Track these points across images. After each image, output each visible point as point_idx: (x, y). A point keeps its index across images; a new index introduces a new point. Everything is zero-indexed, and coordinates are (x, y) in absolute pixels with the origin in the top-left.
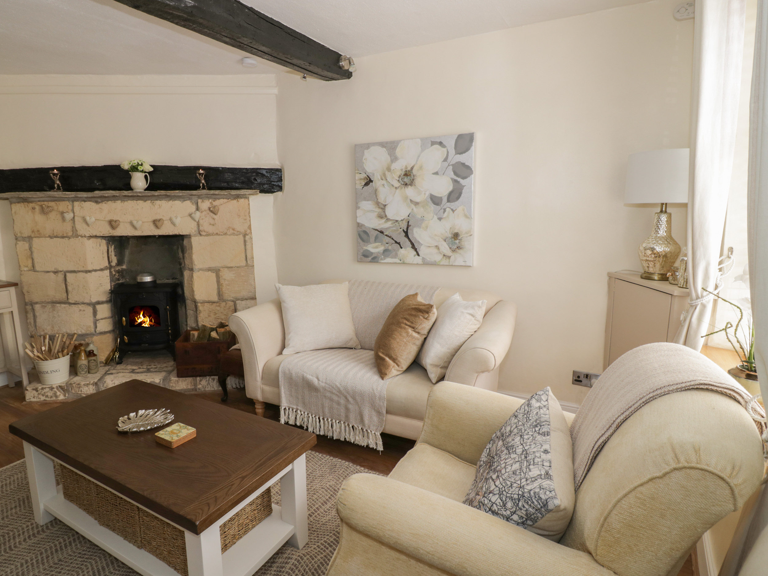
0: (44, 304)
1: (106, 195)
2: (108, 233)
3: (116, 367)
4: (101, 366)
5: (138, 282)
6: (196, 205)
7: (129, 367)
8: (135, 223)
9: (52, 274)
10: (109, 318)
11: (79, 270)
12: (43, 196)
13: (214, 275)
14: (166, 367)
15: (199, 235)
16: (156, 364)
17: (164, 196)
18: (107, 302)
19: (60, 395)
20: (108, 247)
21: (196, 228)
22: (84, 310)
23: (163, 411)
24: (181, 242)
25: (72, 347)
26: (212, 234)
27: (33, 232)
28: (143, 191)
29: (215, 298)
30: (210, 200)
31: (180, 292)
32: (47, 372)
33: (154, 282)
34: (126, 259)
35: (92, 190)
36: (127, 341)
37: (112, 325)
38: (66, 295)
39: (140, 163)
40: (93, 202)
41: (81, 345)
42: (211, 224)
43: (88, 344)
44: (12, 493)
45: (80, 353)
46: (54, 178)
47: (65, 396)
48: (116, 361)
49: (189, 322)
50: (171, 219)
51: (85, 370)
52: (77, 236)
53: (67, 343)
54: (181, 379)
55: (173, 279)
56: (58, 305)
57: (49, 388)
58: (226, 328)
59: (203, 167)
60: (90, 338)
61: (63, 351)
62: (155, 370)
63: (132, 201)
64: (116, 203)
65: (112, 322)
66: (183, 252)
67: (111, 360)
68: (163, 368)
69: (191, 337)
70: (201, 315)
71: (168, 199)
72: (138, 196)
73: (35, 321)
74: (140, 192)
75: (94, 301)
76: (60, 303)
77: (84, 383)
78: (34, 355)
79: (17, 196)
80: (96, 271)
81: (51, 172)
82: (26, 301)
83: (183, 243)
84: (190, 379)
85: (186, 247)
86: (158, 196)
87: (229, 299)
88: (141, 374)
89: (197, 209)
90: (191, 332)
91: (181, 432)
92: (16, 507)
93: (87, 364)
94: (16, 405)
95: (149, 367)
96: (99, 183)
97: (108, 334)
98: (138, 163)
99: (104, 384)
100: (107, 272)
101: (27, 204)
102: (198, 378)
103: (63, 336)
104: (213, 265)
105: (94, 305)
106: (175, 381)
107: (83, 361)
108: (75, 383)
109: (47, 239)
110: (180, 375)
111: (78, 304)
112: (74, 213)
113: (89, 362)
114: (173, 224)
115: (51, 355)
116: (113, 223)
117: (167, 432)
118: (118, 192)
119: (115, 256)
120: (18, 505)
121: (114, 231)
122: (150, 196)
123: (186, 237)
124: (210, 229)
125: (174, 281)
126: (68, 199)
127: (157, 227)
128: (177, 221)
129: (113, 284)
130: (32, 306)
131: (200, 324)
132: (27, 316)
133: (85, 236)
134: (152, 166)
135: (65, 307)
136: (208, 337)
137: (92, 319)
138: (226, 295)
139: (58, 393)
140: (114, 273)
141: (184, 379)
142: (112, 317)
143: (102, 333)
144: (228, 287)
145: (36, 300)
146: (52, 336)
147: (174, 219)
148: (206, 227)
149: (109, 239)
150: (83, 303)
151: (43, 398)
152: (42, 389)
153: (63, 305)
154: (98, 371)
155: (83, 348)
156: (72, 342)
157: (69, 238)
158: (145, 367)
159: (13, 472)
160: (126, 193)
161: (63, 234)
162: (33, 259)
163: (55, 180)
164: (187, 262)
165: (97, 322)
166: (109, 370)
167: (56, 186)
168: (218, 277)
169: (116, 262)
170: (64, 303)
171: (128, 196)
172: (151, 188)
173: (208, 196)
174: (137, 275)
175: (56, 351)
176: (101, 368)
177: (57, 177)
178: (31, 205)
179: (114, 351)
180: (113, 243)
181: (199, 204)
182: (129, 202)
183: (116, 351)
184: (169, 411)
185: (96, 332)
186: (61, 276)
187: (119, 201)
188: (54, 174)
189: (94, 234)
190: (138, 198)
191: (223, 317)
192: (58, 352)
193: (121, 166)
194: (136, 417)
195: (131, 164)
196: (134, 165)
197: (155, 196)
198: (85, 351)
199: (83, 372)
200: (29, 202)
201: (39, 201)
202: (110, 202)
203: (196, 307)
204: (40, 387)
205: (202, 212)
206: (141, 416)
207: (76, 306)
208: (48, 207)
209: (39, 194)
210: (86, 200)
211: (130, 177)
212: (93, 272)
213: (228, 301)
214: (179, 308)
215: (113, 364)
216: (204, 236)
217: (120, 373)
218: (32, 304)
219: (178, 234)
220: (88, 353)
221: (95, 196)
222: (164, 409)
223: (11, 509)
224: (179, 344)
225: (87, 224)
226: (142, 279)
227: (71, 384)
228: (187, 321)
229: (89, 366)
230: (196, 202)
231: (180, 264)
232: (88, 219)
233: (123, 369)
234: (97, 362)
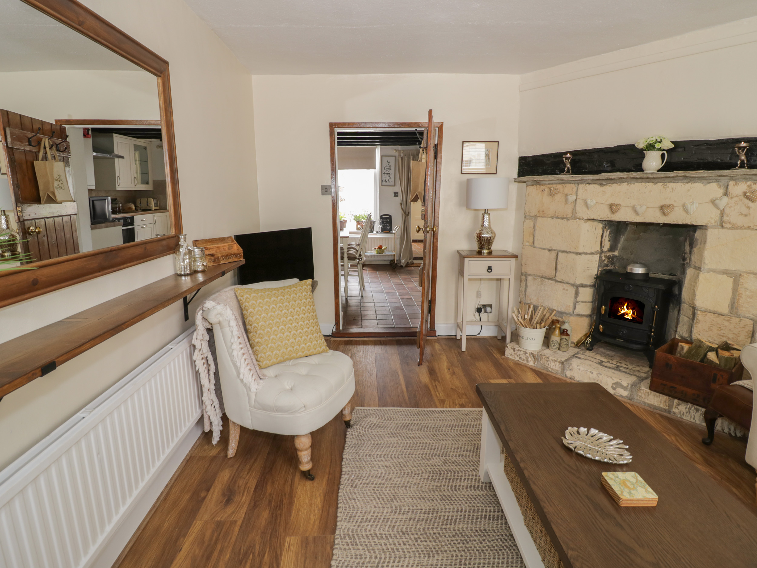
0: (535, 277)
1: (613, 177)
2: (606, 217)
3: (585, 352)
4: (571, 346)
5: (627, 272)
6: (725, 189)
7: (598, 357)
8: (638, 208)
9: (547, 251)
10: (589, 302)
11: (571, 251)
12: (553, 179)
13: (731, 280)
14: (639, 371)
15: (719, 227)
16: (628, 363)
17: (681, 178)
18: (590, 286)
19: (530, 361)
20: (603, 232)
21: (717, 219)
22: (567, 290)
23: (620, 444)
24: (692, 233)
25: (549, 321)
26: (741, 228)
27: (539, 212)
28: (656, 171)
29: (725, 310)
30: (749, 183)
31: (677, 292)
32: (525, 338)
33: (646, 275)
34: (620, 246)
35: (598, 172)
36: (601, 330)
37: (591, 310)
38: (554, 272)
39: (659, 140)
40: (598, 184)
41: (558, 321)
42: (742, 214)
43: (564, 323)
44: (472, 436)
45: (554, 329)
46: (566, 161)
47: (534, 363)
48: (586, 346)
49: (679, 330)
50: (684, 206)
51: (556, 346)
52: (575, 218)
53: (547, 316)
54: (653, 392)
55: (670, 275)
56: (546, 280)
57: (523, 351)
58: (732, 351)
59: (748, 138)
60: (567, 317)
61: (541, 323)
62: (625, 370)
63: (640, 184)
64: (621, 186)
65: (591, 307)
66: (691, 245)
67: (582, 344)
68: (635, 371)
69: (679, 349)
70: (699, 325)
71: (685, 181)
72: (648, 178)
73: (525, 291)
74: (651, 174)
75: (578, 282)
76: (548, 278)
77: (552, 358)
78: (518, 319)
79: (532, 179)
80: (586, 254)
81: (564, 156)
82: (523, 271)
83: (694, 235)
84: (664, 398)
85: (697, 240)
86: (673, 177)
87: (747, 315)
88: (609, 369)
89: (726, 194)
90: (680, 344)
91: (637, 490)
92: (470, 450)
93: (559, 341)
94: (497, 355)
95: (619, 364)
96: (608, 165)
97: (585, 318)
98: (657, 140)
99: (569, 366)
100: (597, 257)
101: (539, 186)
102: (676, 401)
103: (545, 309)
104: (732, 267)
105: (577, 287)
106: (646, 392)
107: (556, 337)
108: (544, 355)
109: (549, 219)
110: (653, 388)
111: (564, 283)
112: (577, 196)
113: (561, 339)
114: (686, 211)
115: (531, 324)
116: (614, 207)
117: (617, 479)
118: (626, 173)
119: (609, 241)
120: (472, 449)
121: (612, 215)
122: (664, 178)
123: (700, 229)
124: (740, 221)
125: (671, 277)
126: (574, 182)
127: (664, 213)
128: (692, 208)
129: (600, 269)
130: (526, 276)
131: (695, 336)
132: (520, 284)
133: (583, 219)
134: (673, 142)
135: (551, 283)
136: (702, 356)
137: (573, 299)
138: (744, 309)
139: (530, 359)
140: (604, 258)
141: (658, 394)
142: (592, 302)
143: (578, 315)
144: (748, 300)
145: (529, 272)
146: (536, 306)
147: (689, 206)
148: (733, 216)
149: (606, 223)
150: (568, 283)
151: (517, 358)
152: (518, 350)
153: (550, 281)
154: (568, 351)
155: (558, 325)
156: (550, 318)
157: (568, 220)
158: (615, 363)
159: (478, 416)
160: (634, 174)
161: (563, 216)
162: (534, 236)
163: (567, 163)
164: (694, 258)
165: (577, 304)
166: (578, 353)
167: (566, 169)
168: (736, 284)
169: (609, 247)
170: (552, 279)
171: (637, 178)
172: (668, 167)
173: (747, 177)
174: (629, 264)
175: (535, 323)
176: (571, 348)
177: (569, 160)
178: (542, 187)
179: (587, 336)
180: (609, 228)
181: (730, 188)
182: (637, 184)
183: (589, 336)
184: (628, 447)
185: (573, 312)
186: (554, 254)
187: (625, 184)
188: (567, 158)
189: (592, 218)
190: (648, 180)
191: (731, 336)
192: (537, 323)
193: (635, 145)
194: (587, 435)
195: (648, 142)
196: (651, 142)
197: (669, 177)
198: (560, 328)
199: (554, 348)
200: (540, 185)
201: (549, 184)
202: (616, 184)
203: (694, 314)
204: (517, 347)
205: (731, 198)
206: (592, 436)
207: (561, 284)
208: (556, 189)
209: (550, 177)
210: (591, 182)
211: (643, 157)
212: (583, 255)
213: (744, 317)
214: (670, 310)
215: (583, 348)
216: (727, 228)
217: (588, 360)
218: (526, 275)
219: (689, 223)
220: (562, 331)
221: (601, 178)
222: (622, 441)
223: (467, 450)
224: (659, 353)
225: (588, 207)
226: (631, 269)
227: (541, 355)
228: (677, 327)
229: (560, 343)
230: (726, 184)
231: (684, 259)
232: (589, 201)
233: (591, 357)
234: (568, 342)
